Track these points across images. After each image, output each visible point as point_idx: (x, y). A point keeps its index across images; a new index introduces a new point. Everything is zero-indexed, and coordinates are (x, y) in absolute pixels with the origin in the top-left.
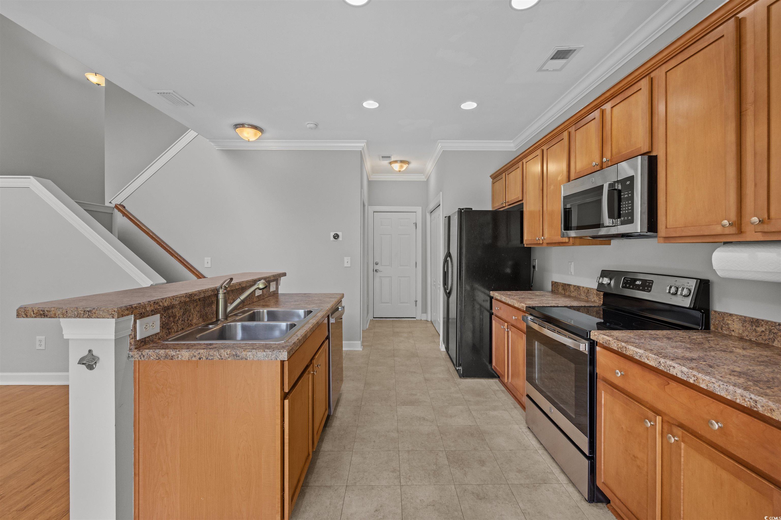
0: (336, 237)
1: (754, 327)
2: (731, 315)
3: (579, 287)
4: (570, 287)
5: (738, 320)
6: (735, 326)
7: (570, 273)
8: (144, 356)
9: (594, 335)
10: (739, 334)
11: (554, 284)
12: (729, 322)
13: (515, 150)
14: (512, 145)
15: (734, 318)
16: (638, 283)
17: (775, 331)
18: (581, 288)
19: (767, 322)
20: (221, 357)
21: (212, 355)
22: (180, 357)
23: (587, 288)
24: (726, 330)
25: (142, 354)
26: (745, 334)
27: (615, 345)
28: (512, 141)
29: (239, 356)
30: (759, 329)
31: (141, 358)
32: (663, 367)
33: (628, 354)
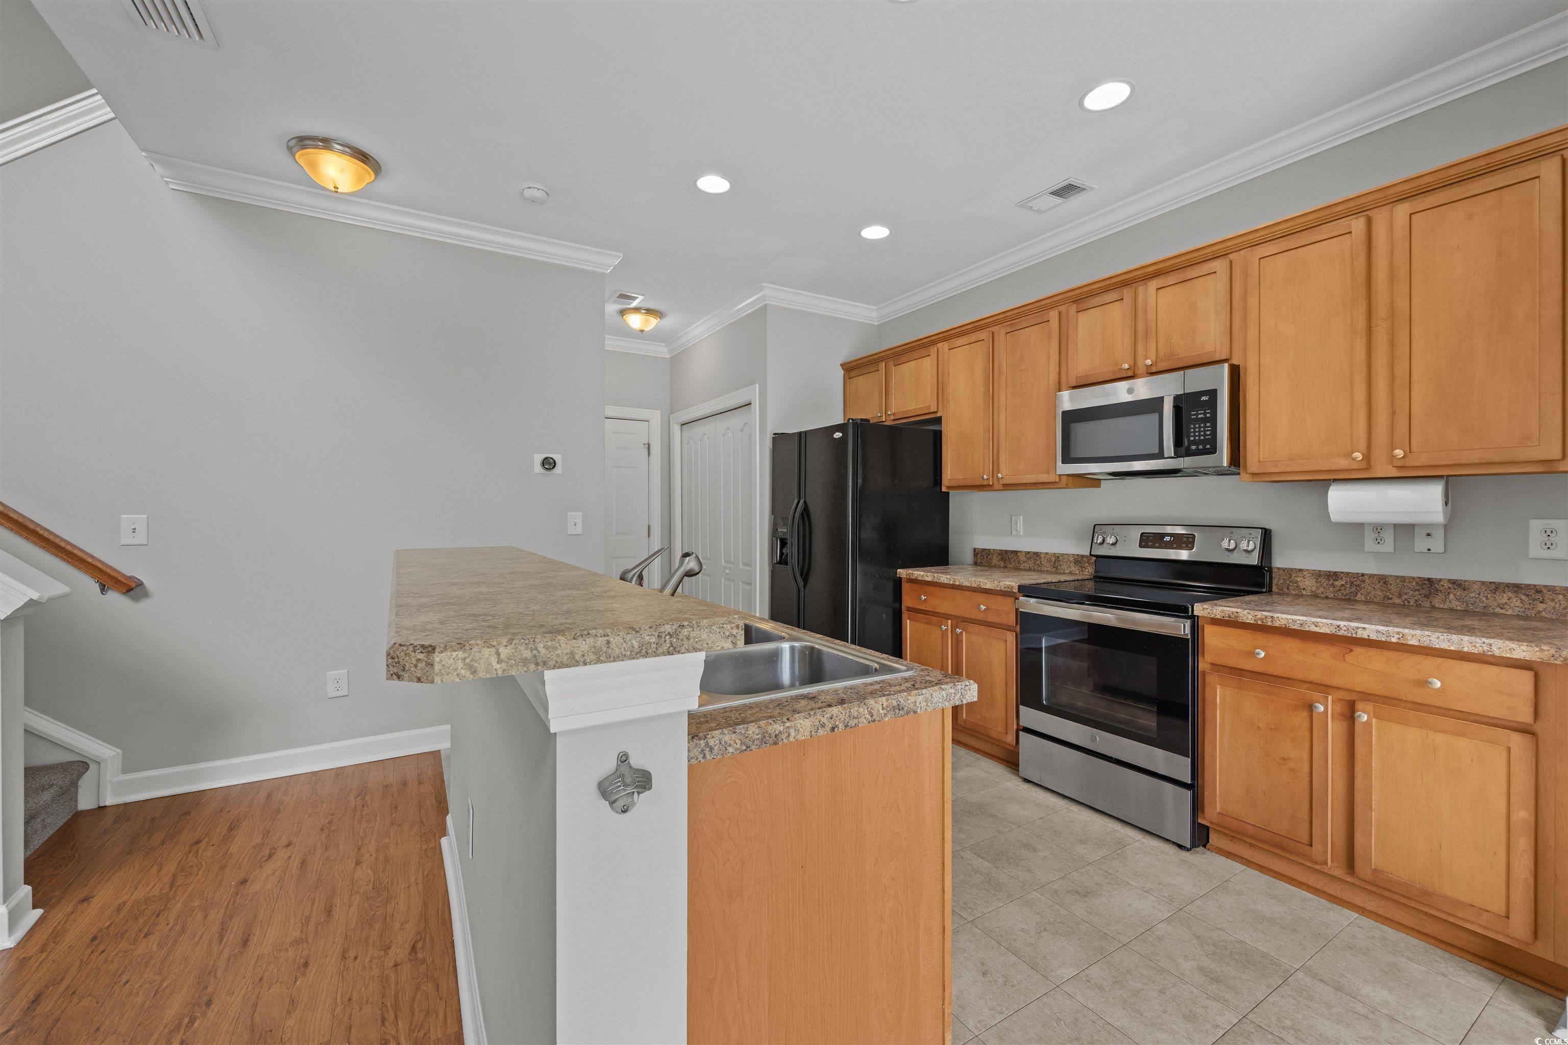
0: (549, 464)
1: (1332, 581)
2: (1300, 570)
3: (1037, 554)
4: (1018, 554)
5: (1310, 575)
6: (1307, 583)
7: (1014, 533)
8: (711, 749)
9: (1201, 609)
10: (1312, 591)
11: (976, 552)
12: (1299, 579)
13: (877, 324)
14: (874, 314)
15: (1305, 573)
16: (1167, 539)
17: (1358, 582)
18: (1042, 556)
19: (1348, 574)
20: (872, 716)
21: (856, 715)
22: (793, 733)
23: (1055, 554)
24: (1294, 590)
25: (707, 745)
26: (1319, 591)
27: (1250, 617)
28: (875, 307)
29: (903, 708)
30: (1338, 583)
31: (704, 757)
32: (1345, 631)
33: (1277, 625)
